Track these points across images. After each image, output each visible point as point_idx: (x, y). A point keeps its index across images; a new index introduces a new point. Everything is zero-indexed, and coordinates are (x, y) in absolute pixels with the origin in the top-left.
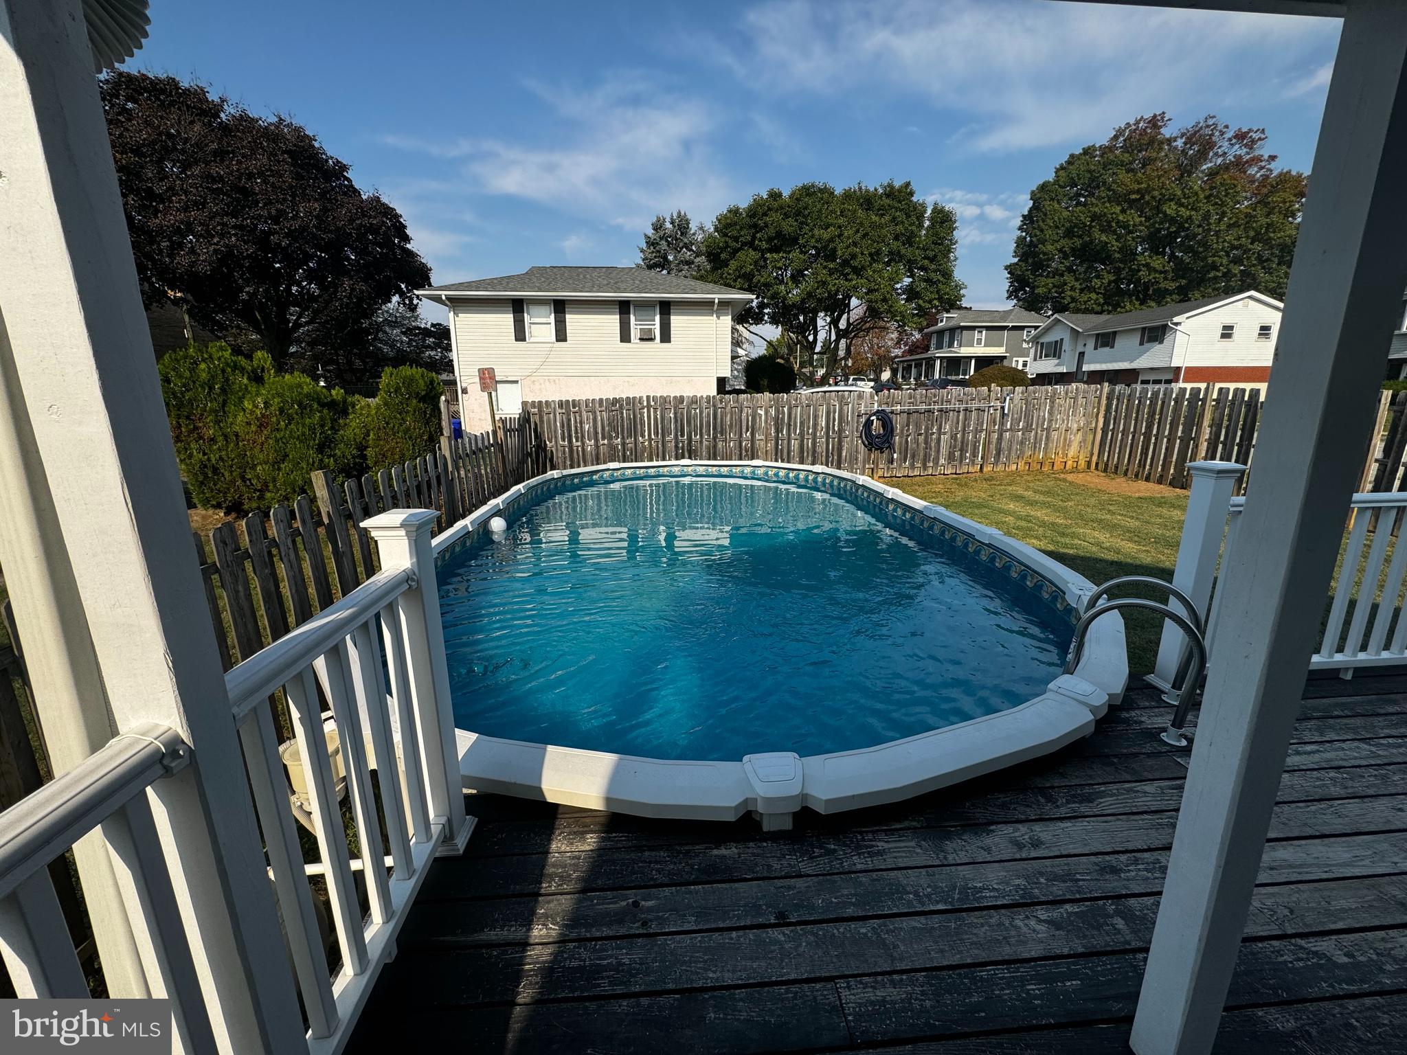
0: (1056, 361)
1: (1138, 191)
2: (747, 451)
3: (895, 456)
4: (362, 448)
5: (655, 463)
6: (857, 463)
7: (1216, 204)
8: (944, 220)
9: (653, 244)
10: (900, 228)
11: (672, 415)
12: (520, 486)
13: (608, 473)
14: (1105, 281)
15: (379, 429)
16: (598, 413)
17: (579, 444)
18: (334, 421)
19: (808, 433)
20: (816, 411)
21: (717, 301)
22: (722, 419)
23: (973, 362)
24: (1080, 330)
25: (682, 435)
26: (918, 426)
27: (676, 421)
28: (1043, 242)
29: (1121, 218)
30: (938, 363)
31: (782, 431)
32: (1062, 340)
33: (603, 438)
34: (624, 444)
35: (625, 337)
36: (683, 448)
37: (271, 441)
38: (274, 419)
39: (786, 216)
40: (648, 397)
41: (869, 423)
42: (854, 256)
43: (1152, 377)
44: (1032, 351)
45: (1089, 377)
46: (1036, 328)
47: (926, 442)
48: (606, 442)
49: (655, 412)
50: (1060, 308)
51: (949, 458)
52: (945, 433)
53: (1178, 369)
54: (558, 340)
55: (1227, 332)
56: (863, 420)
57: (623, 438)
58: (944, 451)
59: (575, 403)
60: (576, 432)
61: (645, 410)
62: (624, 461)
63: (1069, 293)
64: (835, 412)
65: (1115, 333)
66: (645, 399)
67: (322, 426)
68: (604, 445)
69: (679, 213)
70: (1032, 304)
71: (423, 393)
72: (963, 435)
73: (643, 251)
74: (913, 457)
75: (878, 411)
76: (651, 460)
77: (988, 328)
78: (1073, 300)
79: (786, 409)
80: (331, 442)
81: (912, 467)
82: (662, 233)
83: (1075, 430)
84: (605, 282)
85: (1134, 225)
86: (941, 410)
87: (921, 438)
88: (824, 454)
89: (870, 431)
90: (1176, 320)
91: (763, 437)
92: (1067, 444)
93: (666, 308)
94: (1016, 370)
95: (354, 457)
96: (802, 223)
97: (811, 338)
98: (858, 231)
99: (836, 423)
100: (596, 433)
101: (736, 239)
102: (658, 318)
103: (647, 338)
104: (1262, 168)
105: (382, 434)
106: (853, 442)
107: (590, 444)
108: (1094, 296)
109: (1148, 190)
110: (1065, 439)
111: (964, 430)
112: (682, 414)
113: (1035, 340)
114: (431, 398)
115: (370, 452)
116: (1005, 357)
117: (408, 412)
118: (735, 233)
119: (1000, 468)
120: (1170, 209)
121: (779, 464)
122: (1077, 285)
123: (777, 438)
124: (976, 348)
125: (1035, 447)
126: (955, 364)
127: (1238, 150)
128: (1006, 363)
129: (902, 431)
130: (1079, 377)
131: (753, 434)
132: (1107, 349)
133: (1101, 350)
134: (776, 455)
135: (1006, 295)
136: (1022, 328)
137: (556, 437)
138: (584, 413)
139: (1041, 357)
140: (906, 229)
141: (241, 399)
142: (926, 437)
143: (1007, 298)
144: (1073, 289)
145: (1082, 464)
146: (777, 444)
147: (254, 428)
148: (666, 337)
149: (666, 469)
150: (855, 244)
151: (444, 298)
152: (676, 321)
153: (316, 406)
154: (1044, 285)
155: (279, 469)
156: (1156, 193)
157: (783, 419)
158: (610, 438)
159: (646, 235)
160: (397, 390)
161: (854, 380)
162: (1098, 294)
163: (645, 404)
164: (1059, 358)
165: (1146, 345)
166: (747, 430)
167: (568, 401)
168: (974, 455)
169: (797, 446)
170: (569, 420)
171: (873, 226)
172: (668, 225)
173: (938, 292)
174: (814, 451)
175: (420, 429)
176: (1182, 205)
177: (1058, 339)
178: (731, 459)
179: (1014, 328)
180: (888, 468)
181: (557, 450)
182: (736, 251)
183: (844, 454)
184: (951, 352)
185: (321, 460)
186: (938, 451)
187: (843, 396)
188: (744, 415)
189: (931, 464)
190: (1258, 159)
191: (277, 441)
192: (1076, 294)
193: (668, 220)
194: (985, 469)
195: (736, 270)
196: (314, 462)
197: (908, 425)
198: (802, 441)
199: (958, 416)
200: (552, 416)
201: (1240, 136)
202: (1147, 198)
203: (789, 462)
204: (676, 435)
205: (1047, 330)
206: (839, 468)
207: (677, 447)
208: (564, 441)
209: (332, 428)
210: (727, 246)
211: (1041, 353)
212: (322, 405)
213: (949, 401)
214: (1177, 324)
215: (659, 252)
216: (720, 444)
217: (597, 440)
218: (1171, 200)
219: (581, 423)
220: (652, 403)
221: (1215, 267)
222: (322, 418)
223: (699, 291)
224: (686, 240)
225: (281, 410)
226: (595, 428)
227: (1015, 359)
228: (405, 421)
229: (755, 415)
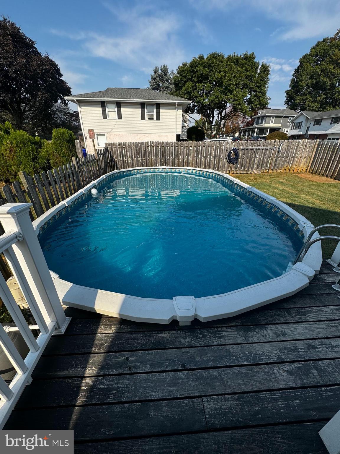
0: (299, 130)
2: (186, 163)
3: (238, 166)
4: (48, 160)
5: (153, 167)
6: (224, 169)
8: (265, 70)
9: (154, 79)
10: (248, 73)
11: (159, 149)
12: (104, 176)
13: (136, 171)
14: (322, 98)
15: (54, 153)
16: (133, 148)
17: (126, 159)
18: (37, 149)
19: (208, 157)
20: (211, 148)
21: (177, 103)
22: (177, 151)
23: (269, 130)
24: (310, 118)
25: (163, 157)
26: (247, 155)
27: (161, 152)
28: (301, 81)
29: (333, 71)
30: (256, 130)
31: (199, 156)
32: (302, 122)
33: (135, 158)
34: (142, 160)
35: (143, 118)
36: (163, 162)
37: (15, 157)
38: (15, 148)
39: (205, 67)
40: (151, 142)
41: (230, 153)
42: (229, 85)
43: (332, 137)
44: (291, 126)
45: (309, 136)
46: (293, 117)
47: (250, 161)
48: (136, 159)
49: (153, 148)
50: (303, 109)
51: (257, 167)
52: (257, 158)
54: (118, 119)
56: (228, 152)
57: (142, 158)
58: (256, 164)
59: (124, 144)
60: (125, 155)
61: (150, 147)
62: (142, 167)
63: (307, 103)
64: (218, 149)
65: (322, 119)
66: (149, 143)
67: (33, 151)
68: (135, 160)
69: (164, 65)
70: (293, 107)
71: (68, 139)
72: (263, 158)
73: (150, 82)
74: (245, 166)
75: (234, 149)
76: (152, 166)
77: (276, 117)
78: (309, 106)
79: (200, 148)
80: (37, 157)
81: (244, 170)
82: (157, 74)
83: (304, 157)
84: (135, 95)
86: (256, 149)
87: (248, 160)
88: (213, 164)
89: (230, 157)
91: (192, 158)
92: (300, 162)
93: (158, 106)
94: (284, 133)
95: (46, 163)
96: (211, 70)
97: (211, 119)
98: (232, 74)
99: (218, 153)
100: (132, 155)
101: (185, 77)
102: (155, 110)
103: (151, 118)
105: (55, 155)
106: (224, 160)
107: (130, 160)
108: (316, 104)
110: (300, 161)
111: (264, 157)
112: (163, 149)
113: (292, 122)
114: (71, 141)
115: (51, 162)
116: (280, 128)
117: (63, 146)
118: (185, 74)
119: (275, 171)
121: (197, 169)
122: (311, 99)
123: (197, 159)
124: (270, 124)
125: (288, 164)
126: (262, 130)
128: (280, 130)
129: (241, 157)
130: (306, 136)
131: (188, 157)
132: (318, 126)
133: (316, 126)
134: (196, 165)
135: (284, 103)
136: (288, 117)
137: (118, 157)
138: (127, 148)
139: (293, 128)
140: (251, 74)
142: (250, 159)
143: (285, 104)
144: (309, 101)
145: (304, 170)
146: (196, 161)
147: (8, 152)
148: (158, 118)
149: (157, 170)
150: (230, 80)
151: (75, 100)
152: (162, 111)
153: (29, 143)
154: (299, 99)
157: (199, 151)
158: (137, 158)
159: (151, 75)
160: (58, 138)
161: (226, 136)
162: (318, 103)
163: (149, 144)
164: (300, 129)
165: (333, 124)
166: (186, 156)
167: (121, 143)
168: (266, 166)
169: (203, 162)
170: (122, 150)
171: (238, 72)
172: (160, 71)
173: (260, 101)
174: (210, 164)
175: (68, 153)
177: (301, 121)
178: (180, 167)
179: (286, 117)
180: (235, 171)
181: (118, 162)
182: (185, 82)
183: (220, 165)
184: (261, 126)
185: (34, 164)
186: (254, 165)
187: (221, 143)
188: (185, 149)
189: (251, 169)
191: (17, 157)
192: (310, 103)
193: (160, 68)
194: (269, 172)
195: (185, 90)
196: (31, 165)
197: (244, 154)
198: (206, 160)
199: (263, 151)
200: (116, 148)
203: (200, 168)
204: (161, 157)
205: (297, 117)
206: (218, 170)
207: (161, 161)
208: (121, 158)
209: (36, 152)
210: (182, 80)
211: (294, 127)
212: (32, 143)
213: (260, 146)
215: (156, 82)
216: (176, 161)
217: (132, 158)
219: (126, 151)
220: (152, 144)
222: (32, 148)
223: (171, 99)
224: (166, 78)
225: (17, 145)
226: (132, 154)
227: (284, 129)
228: (63, 150)
229: (189, 150)
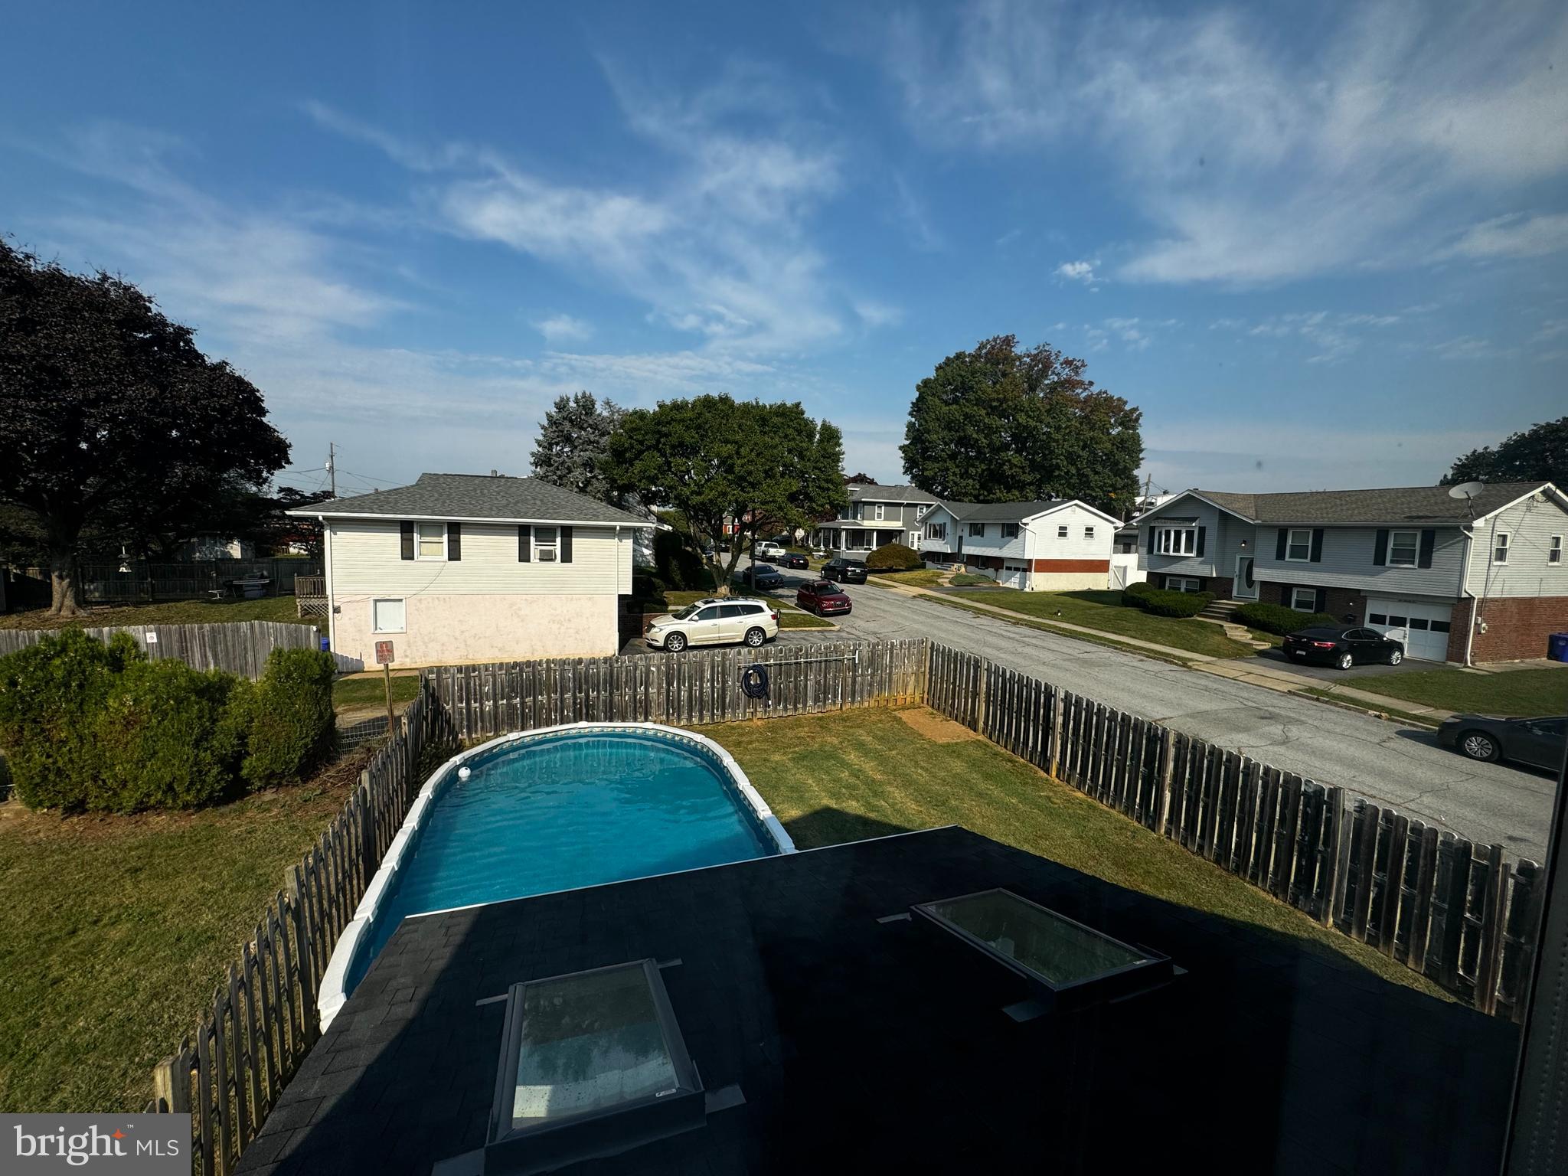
0: (941, 542)
1: (998, 400)
2: (641, 703)
3: (770, 702)
4: (242, 737)
5: (553, 728)
6: (739, 709)
7: (1054, 417)
8: (831, 436)
9: (555, 423)
10: (792, 444)
11: (570, 675)
14: (979, 470)
15: (265, 715)
16: (498, 676)
17: (477, 705)
18: (212, 710)
19: (696, 685)
21: (618, 528)
22: (618, 679)
23: (875, 534)
24: (958, 518)
26: (788, 675)
27: (574, 681)
28: (928, 432)
29: (986, 421)
30: (844, 534)
31: (672, 685)
32: (945, 524)
33: (502, 698)
34: (523, 703)
35: (524, 556)
36: (580, 704)
37: (138, 740)
38: (144, 717)
39: (688, 428)
40: (548, 660)
41: (747, 677)
42: (750, 473)
43: (1013, 565)
44: (923, 530)
45: (967, 559)
46: (929, 506)
47: (796, 688)
48: (505, 702)
49: (555, 673)
51: (815, 700)
52: (811, 680)
53: (1030, 561)
54: (450, 559)
55: (1063, 532)
56: (743, 672)
57: (522, 698)
58: (810, 693)
60: (475, 694)
61: (545, 672)
62: (523, 728)
63: (951, 478)
64: (718, 667)
65: (983, 525)
66: (545, 662)
67: (200, 719)
68: (502, 704)
69: (584, 393)
70: (924, 482)
71: (317, 677)
72: (825, 680)
74: (786, 700)
75: (754, 665)
77: (886, 504)
79: (675, 666)
80: (209, 734)
81: (785, 709)
82: (565, 414)
83: (910, 673)
84: (504, 502)
85: (997, 428)
87: (792, 685)
88: (710, 702)
89: (749, 682)
90: (1024, 521)
91: (655, 690)
92: (905, 685)
93: (567, 532)
94: (909, 548)
95: (233, 746)
96: (702, 436)
98: (752, 451)
99: (720, 675)
100: (495, 694)
101: (641, 443)
102: (559, 540)
103: (546, 557)
104: (1085, 389)
105: (267, 720)
106: (735, 691)
107: (488, 704)
108: (970, 481)
109: (1005, 400)
110: (903, 681)
111: (825, 676)
112: (580, 674)
113: (924, 521)
115: (252, 740)
116: (903, 531)
117: (299, 695)
118: (640, 437)
119: (857, 705)
120: (1022, 418)
122: (957, 471)
123: (668, 691)
124: (877, 521)
125: (881, 688)
126: (859, 536)
127: (1066, 373)
128: (903, 538)
129: (775, 680)
130: (961, 557)
131: (646, 689)
132: (979, 537)
133: (974, 537)
134: (668, 705)
135: (903, 470)
136: (916, 505)
137: (453, 700)
138: (484, 676)
139: (930, 536)
140: (797, 445)
141: (104, 696)
142: (796, 684)
143: (904, 473)
145: (917, 699)
146: (668, 696)
147: (118, 728)
148: (567, 557)
149: (564, 732)
150: (751, 462)
151: (321, 518)
152: (577, 543)
155: (144, 767)
156: (1010, 403)
157: (673, 674)
158: (510, 698)
159: (547, 414)
160: (288, 676)
162: (974, 480)
163: (545, 666)
164: (944, 539)
165: (1007, 538)
166: (641, 685)
167: (467, 666)
168: (835, 696)
169: (686, 696)
170: (468, 684)
171: (767, 446)
172: (572, 404)
173: (829, 499)
174: (701, 700)
175: (310, 711)
176: (1029, 416)
177: (942, 522)
179: (908, 505)
180: (765, 711)
181: (454, 712)
182: (641, 452)
183: (727, 701)
184: (855, 524)
185: (197, 755)
186: (806, 694)
187: (725, 653)
188: (638, 672)
189: (801, 706)
190: (1081, 383)
191: (146, 739)
192: (957, 479)
193: (572, 399)
194: (844, 708)
195: (641, 471)
196: (188, 758)
197: (780, 674)
199: (820, 666)
200: (450, 680)
201: (1068, 363)
202: (1004, 406)
204: (574, 692)
207: (575, 703)
208: (462, 703)
209: (211, 719)
210: (632, 447)
211: (930, 533)
214: (1025, 524)
215: (563, 431)
216: (616, 698)
217: (496, 702)
218: (1022, 411)
219: (480, 686)
220: (552, 666)
221: (1058, 467)
222: (201, 711)
223: (601, 517)
224: (590, 422)
225: (154, 707)
226: (494, 690)
227: (911, 533)
228: (293, 704)
229: (648, 671)
